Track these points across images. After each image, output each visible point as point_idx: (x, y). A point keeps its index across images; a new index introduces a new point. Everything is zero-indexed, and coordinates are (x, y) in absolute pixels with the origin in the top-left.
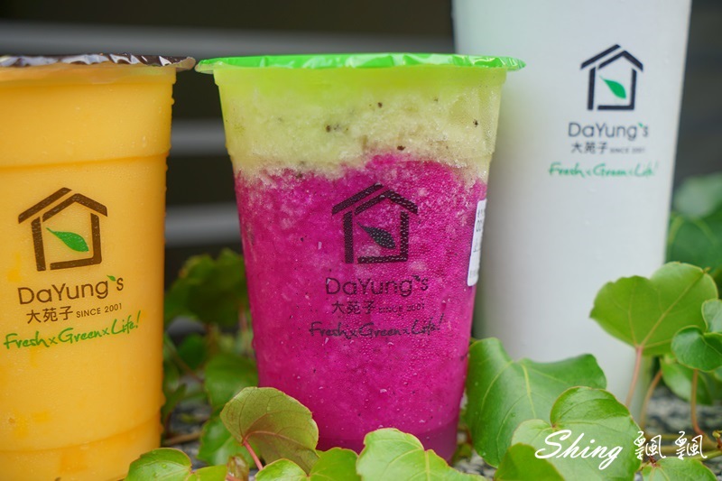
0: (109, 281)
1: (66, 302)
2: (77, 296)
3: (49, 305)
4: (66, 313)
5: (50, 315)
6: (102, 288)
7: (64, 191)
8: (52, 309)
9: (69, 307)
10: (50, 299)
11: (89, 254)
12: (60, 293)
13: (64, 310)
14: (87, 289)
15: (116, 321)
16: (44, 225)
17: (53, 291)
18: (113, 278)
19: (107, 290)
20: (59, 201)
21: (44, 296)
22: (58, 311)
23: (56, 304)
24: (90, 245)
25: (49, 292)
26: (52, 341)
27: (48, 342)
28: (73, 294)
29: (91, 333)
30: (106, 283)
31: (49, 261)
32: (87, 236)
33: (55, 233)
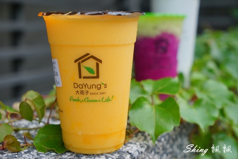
0: (102, 85)
1: (87, 89)
2: (91, 88)
3: (82, 89)
4: (87, 93)
5: (82, 92)
6: (99, 86)
7: (88, 54)
8: (83, 91)
9: (88, 91)
10: (82, 88)
11: (95, 75)
12: (85, 86)
13: (86, 92)
14: (94, 86)
15: (103, 98)
16: (81, 64)
17: (83, 85)
18: (103, 84)
19: (100, 87)
20: (86, 57)
21: (81, 86)
22: (85, 92)
23: (84, 89)
24: (95, 72)
25: (82, 85)
26: (82, 101)
27: (81, 101)
28: (89, 87)
29: (95, 100)
30: (100, 85)
31: (82, 75)
32: (95, 69)
33: (84, 67)
